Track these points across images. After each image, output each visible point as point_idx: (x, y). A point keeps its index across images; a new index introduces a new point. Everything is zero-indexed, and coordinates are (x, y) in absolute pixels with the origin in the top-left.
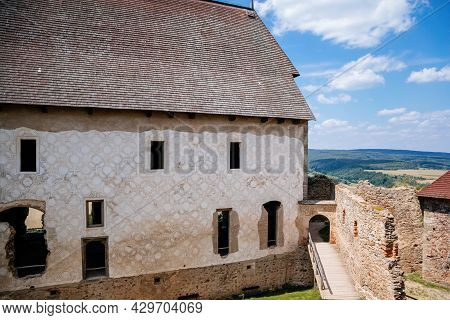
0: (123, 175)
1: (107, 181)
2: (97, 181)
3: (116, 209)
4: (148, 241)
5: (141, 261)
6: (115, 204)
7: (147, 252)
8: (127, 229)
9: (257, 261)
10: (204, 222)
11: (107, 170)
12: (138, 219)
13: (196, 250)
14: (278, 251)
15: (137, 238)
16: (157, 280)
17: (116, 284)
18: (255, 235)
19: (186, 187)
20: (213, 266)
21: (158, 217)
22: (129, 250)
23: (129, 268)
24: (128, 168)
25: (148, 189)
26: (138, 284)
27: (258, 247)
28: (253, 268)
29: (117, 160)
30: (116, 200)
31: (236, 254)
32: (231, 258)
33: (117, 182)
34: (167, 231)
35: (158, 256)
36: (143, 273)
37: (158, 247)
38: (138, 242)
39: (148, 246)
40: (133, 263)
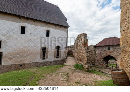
0: (10, 34)
4: (18, 54)
5: (15, 60)
7: (18, 57)
8: (11, 50)
9: (53, 61)
10: (38, 50)
12: (15, 47)
13: (35, 57)
14: (59, 59)
16: (21, 66)
17: (5, 67)
18: (53, 54)
19: (32, 40)
20: (40, 62)
21: (22, 47)
22: (11, 56)
23: (10, 62)
24: (12, 32)
25: (19, 39)
26: (14, 67)
27: (54, 58)
28: (52, 63)
30: (7, 41)
31: (47, 59)
32: (46, 60)
35: (21, 59)
36: (16, 63)
37: (22, 56)
38: (15, 54)
39: (18, 56)
40: (12, 60)
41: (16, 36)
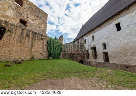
0: (109, 36)
1: (106, 38)
2: (103, 39)
3: (109, 44)
4: (120, 53)
5: (119, 59)
6: (108, 44)
8: (113, 49)
11: (105, 36)
12: (115, 46)
15: (116, 52)
16: (127, 67)
17: (112, 65)
21: (122, 45)
22: (114, 55)
23: (115, 61)
24: (110, 34)
25: (117, 37)
26: (119, 67)
29: (107, 33)
30: (108, 42)
33: (108, 38)
34: (127, 49)
35: (125, 58)
38: (117, 53)
39: (120, 55)
40: (116, 59)
41: (113, 36)
